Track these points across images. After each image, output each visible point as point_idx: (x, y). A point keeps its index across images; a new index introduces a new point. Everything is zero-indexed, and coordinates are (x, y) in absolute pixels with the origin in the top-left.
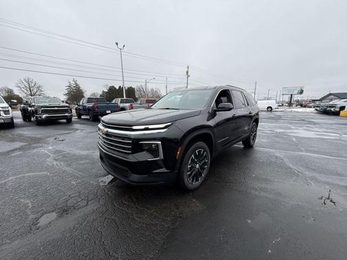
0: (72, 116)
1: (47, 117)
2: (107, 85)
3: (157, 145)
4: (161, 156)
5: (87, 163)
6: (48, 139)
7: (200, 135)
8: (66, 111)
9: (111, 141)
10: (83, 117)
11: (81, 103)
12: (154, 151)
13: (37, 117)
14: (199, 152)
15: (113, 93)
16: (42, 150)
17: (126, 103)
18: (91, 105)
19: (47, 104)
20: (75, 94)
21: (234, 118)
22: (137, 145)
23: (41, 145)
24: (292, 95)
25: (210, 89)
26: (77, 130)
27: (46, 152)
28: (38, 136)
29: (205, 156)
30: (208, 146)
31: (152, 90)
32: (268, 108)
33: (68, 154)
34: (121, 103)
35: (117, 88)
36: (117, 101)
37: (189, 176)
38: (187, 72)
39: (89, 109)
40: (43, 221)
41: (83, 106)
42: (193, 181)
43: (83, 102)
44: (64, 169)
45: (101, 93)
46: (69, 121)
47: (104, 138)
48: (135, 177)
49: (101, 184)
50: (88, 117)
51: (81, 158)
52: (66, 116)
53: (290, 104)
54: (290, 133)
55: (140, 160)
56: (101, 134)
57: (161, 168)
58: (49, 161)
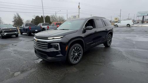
0: (18, 33)
1: (7, 34)
2: (35, 16)
3: (58, 45)
4: (60, 49)
5: (29, 55)
6: (9, 45)
7: (76, 41)
8: (15, 31)
9: (40, 44)
10: (23, 34)
11: (22, 26)
12: (56, 47)
13: (2, 35)
14: (77, 48)
15: (38, 20)
16: (8, 50)
17: (45, 25)
18: (27, 27)
19: (6, 28)
20: (18, 21)
21: (96, 33)
22: (50, 45)
23: (7, 47)
24: (144, 16)
25: (84, 19)
26: (21, 40)
27: (10, 50)
28: (4, 44)
29: (80, 50)
30: (81, 46)
31: (60, 17)
32: (127, 25)
33: (20, 51)
34: (43, 25)
35: (40, 17)
36: (40, 25)
37: (72, 58)
38: (79, 6)
39: (27, 30)
40: (16, 74)
41: (23, 28)
42: (74, 60)
43: (23, 26)
44: (19, 57)
45: (31, 20)
46: (17, 36)
47: (36, 43)
48: (49, 58)
49: (36, 63)
50: (26, 34)
51: (26, 53)
52: (16, 33)
53: (143, 22)
54: (134, 39)
55: (51, 51)
56: (35, 41)
57: (60, 54)
58: (12, 54)
